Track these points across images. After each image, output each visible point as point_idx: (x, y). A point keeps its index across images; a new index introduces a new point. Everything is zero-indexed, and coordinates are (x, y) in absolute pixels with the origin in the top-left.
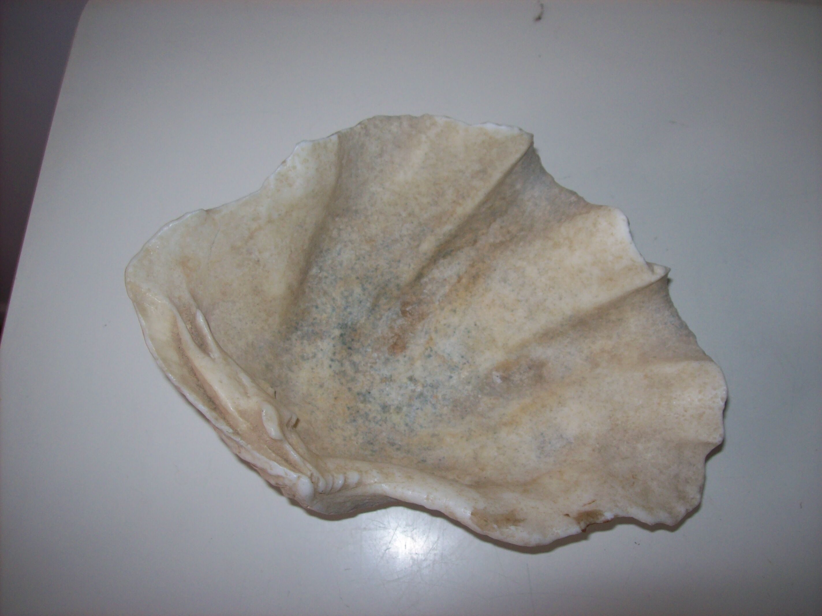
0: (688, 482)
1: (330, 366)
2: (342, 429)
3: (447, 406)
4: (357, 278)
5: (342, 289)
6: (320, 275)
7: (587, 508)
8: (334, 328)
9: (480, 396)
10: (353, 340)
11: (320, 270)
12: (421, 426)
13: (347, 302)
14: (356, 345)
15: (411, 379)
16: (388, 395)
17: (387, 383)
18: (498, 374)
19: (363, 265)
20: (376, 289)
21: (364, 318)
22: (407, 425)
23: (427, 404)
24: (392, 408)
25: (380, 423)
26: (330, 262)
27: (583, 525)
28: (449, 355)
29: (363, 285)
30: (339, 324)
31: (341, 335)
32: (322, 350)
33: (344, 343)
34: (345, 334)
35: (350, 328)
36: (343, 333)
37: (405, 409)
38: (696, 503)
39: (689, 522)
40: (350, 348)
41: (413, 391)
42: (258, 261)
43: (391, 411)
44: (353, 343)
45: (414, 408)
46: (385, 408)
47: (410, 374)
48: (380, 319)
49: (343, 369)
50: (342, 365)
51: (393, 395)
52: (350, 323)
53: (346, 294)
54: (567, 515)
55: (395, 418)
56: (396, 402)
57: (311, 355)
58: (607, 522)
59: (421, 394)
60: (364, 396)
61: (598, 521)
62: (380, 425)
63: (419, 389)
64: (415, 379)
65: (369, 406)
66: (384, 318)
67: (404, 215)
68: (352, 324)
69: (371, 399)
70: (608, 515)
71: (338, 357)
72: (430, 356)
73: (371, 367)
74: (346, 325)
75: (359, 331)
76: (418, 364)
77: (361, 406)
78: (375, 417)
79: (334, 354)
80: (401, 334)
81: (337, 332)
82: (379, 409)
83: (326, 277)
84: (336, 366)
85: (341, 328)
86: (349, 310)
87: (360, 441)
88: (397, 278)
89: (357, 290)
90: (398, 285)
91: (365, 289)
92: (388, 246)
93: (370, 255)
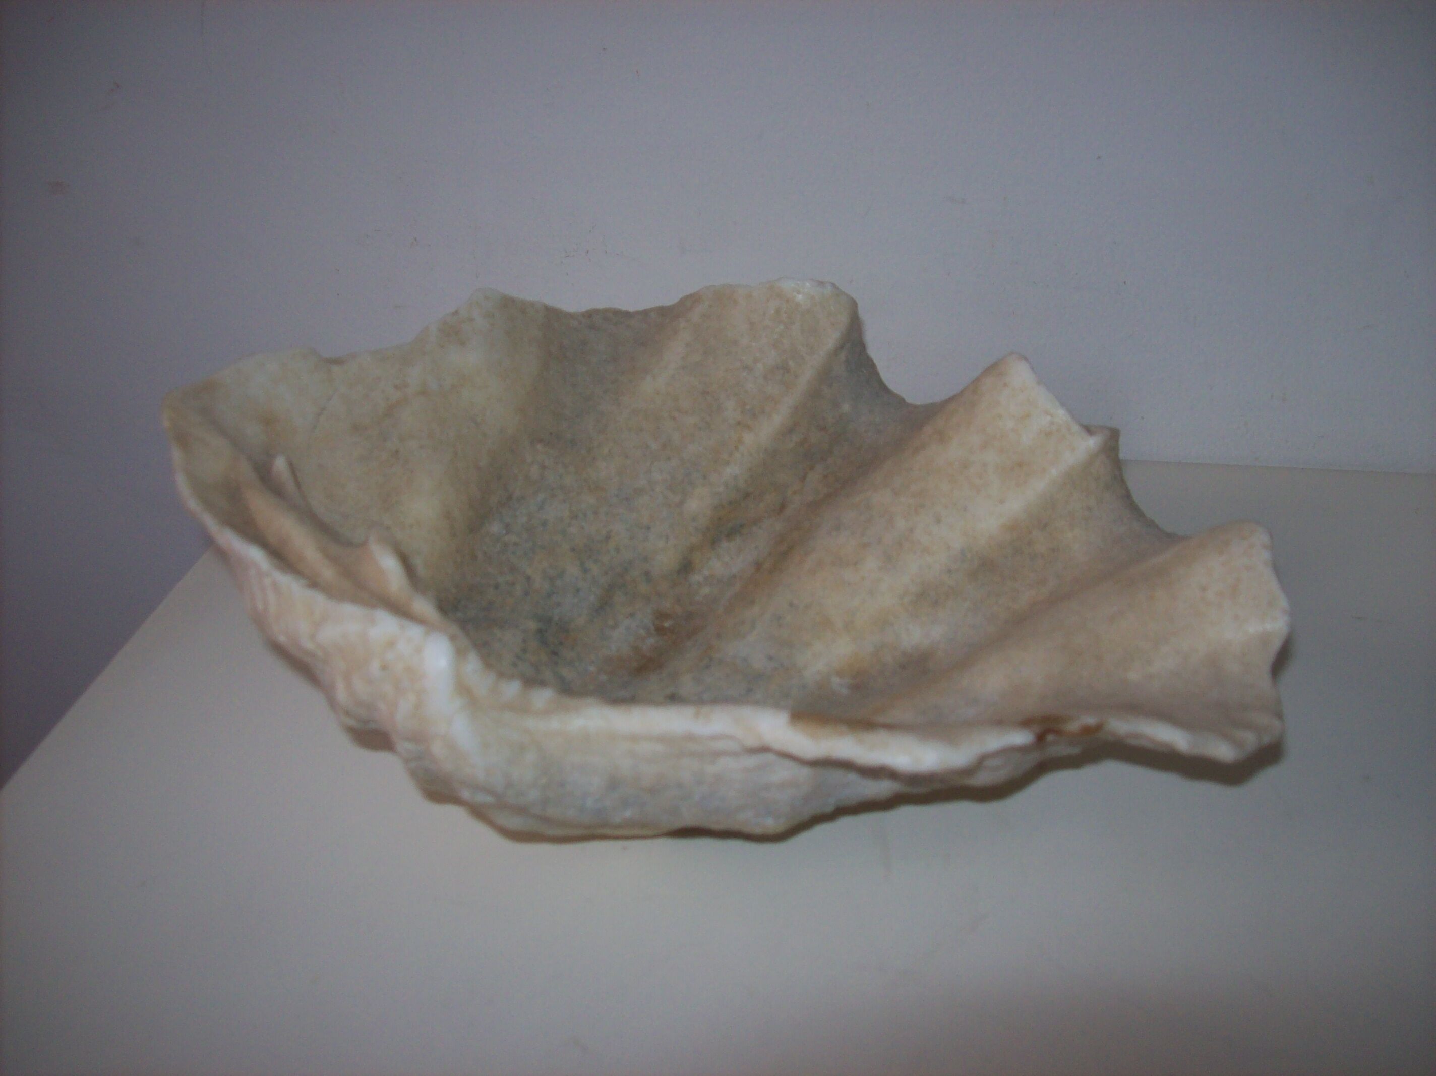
4: (573, 550)
5: (545, 563)
6: (506, 538)
8: (527, 618)
10: (561, 644)
11: (506, 530)
13: (553, 586)
14: (567, 653)
18: (843, 681)
19: (583, 528)
20: (606, 573)
21: (585, 617)
26: (525, 519)
28: (745, 660)
29: (582, 563)
30: (536, 614)
31: (540, 631)
32: (501, 641)
33: (544, 643)
34: (546, 631)
35: (556, 624)
36: (543, 628)
40: (555, 653)
42: (397, 452)
44: (561, 648)
48: (613, 627)
52: (556, 618)
53: (551, 572)
66: (622, 628)
67: (654, 446)
68: (560, 620)
71: (530, 657)
74: (549, 619)
75: (572, 634)
79: (524, 651)
81: (533, 625)
83: (516, 544)
85: (539, 620)
86: (555, 598)
88: (646, 559)
89: (573, 570)
90: (647, 573)
91: (586, 571)
92: (627, 499)
93: (596, 513)
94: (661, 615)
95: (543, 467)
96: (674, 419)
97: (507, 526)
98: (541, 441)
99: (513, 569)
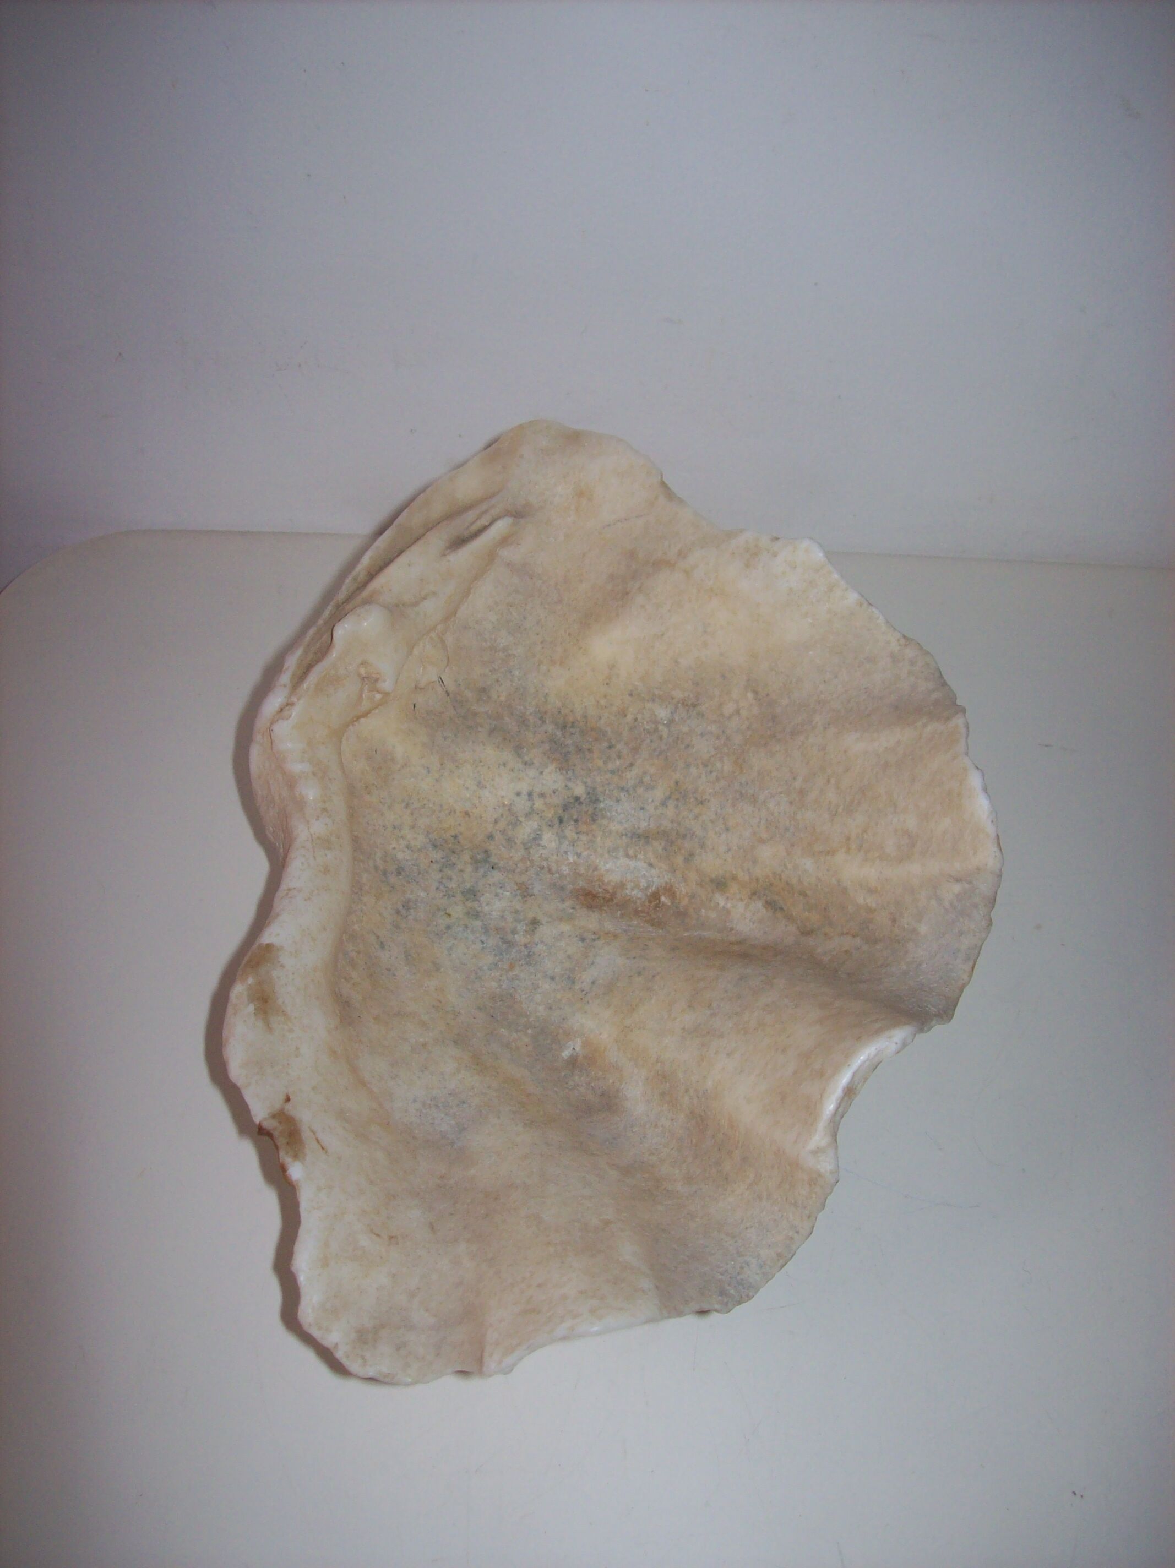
0: (398, 1349)
1: (518, 794)
2: (413, 827)
3: (500, 986)
4: (677, 783)
5: (652, 770)
6: (661, 727)
7: (306, 1134)
8: (585, 783)
9: (530, 1031)
10: (576, 821)
11: (667, 723)
12: (450, 949)
13: (634, 788)
14: (570, 832)
15: (535, 923)
16: (497, 895)
17: (519, 892)
18: (578, 1049)
19: (699, 778)
20: (672, 822)
21: (620, 828)
22: (448, 927)
23: (495, 955)
24: (476, 904)
25: (442, 887)
26: (685, 730)
27: (269, 1124)
28: (593, 963)
29: (670, 798)
30: (594, 789)
31: (577, 799)
32: (542, 773)
33: (565, 808)
34: (581, 803)
35: (595, 809)
36: (582, 800)
37: (478, 923)
38: (354, 1367)
39: (309, 1356)
40: (561, 821)
41: (514, 932)
43: (469, 904)
44: (572, 823)
45: (484, 938)
46: (472, 894)
47: (544, 920)
48: (627, 856)
49: (522, 819)
50: (528, 815)
51: (498, 905)
52: (602, 805)
53: (647, 779)
54: (288, 1099)
55: (458, 911)
56: (486, 909)
57: (526, 758)
58: (283, 1169)
59: (511, 944)
60: (486, 861)
61: (282, 1154)
62: (437, 888)
63: (520, 938)
64: (536, 928)
65: (469, 869)
66: (632, 864)
67: (797, 784)
68: (601, 810)
69: (482, 871)
70: (296, 1171)
71: (539, 804)
72: (583, 940)
73: (542, 868)
74: (597, 801)
75: (594, 827)
76: (565, 927)
77: (466, 857)
78: (450, 879)
79: (542, 795)
80: (615, 901)
81: (579, 790)
82: (468, 885)
83: (661, 738)
84: (522, 805)
85: (589, 793)
86: (622, 795)
87: (400, 856)
88: (702, 846)
89: (659, 793)
90: (692, 855)
91: (664, 804)
92: (741, 795)
93: (718, 779)
94: (669, 890)
95: (737, 712)
96: (828, 781)
97: (671, 722)
98: (756, 692)
99: (635, 750)
